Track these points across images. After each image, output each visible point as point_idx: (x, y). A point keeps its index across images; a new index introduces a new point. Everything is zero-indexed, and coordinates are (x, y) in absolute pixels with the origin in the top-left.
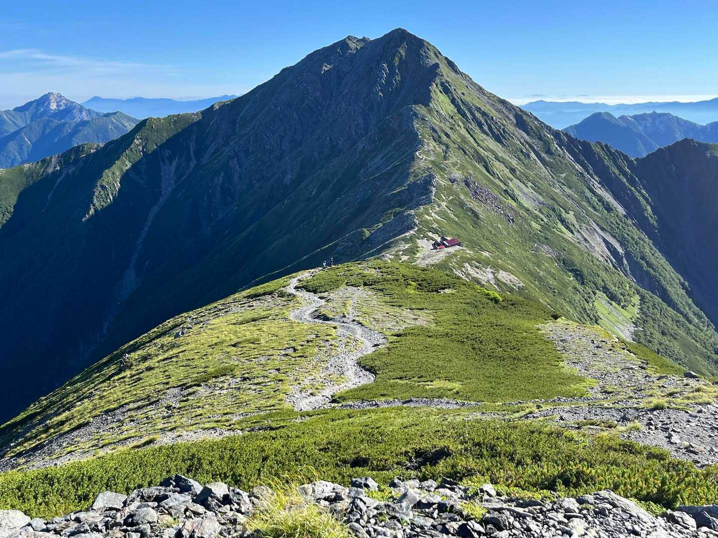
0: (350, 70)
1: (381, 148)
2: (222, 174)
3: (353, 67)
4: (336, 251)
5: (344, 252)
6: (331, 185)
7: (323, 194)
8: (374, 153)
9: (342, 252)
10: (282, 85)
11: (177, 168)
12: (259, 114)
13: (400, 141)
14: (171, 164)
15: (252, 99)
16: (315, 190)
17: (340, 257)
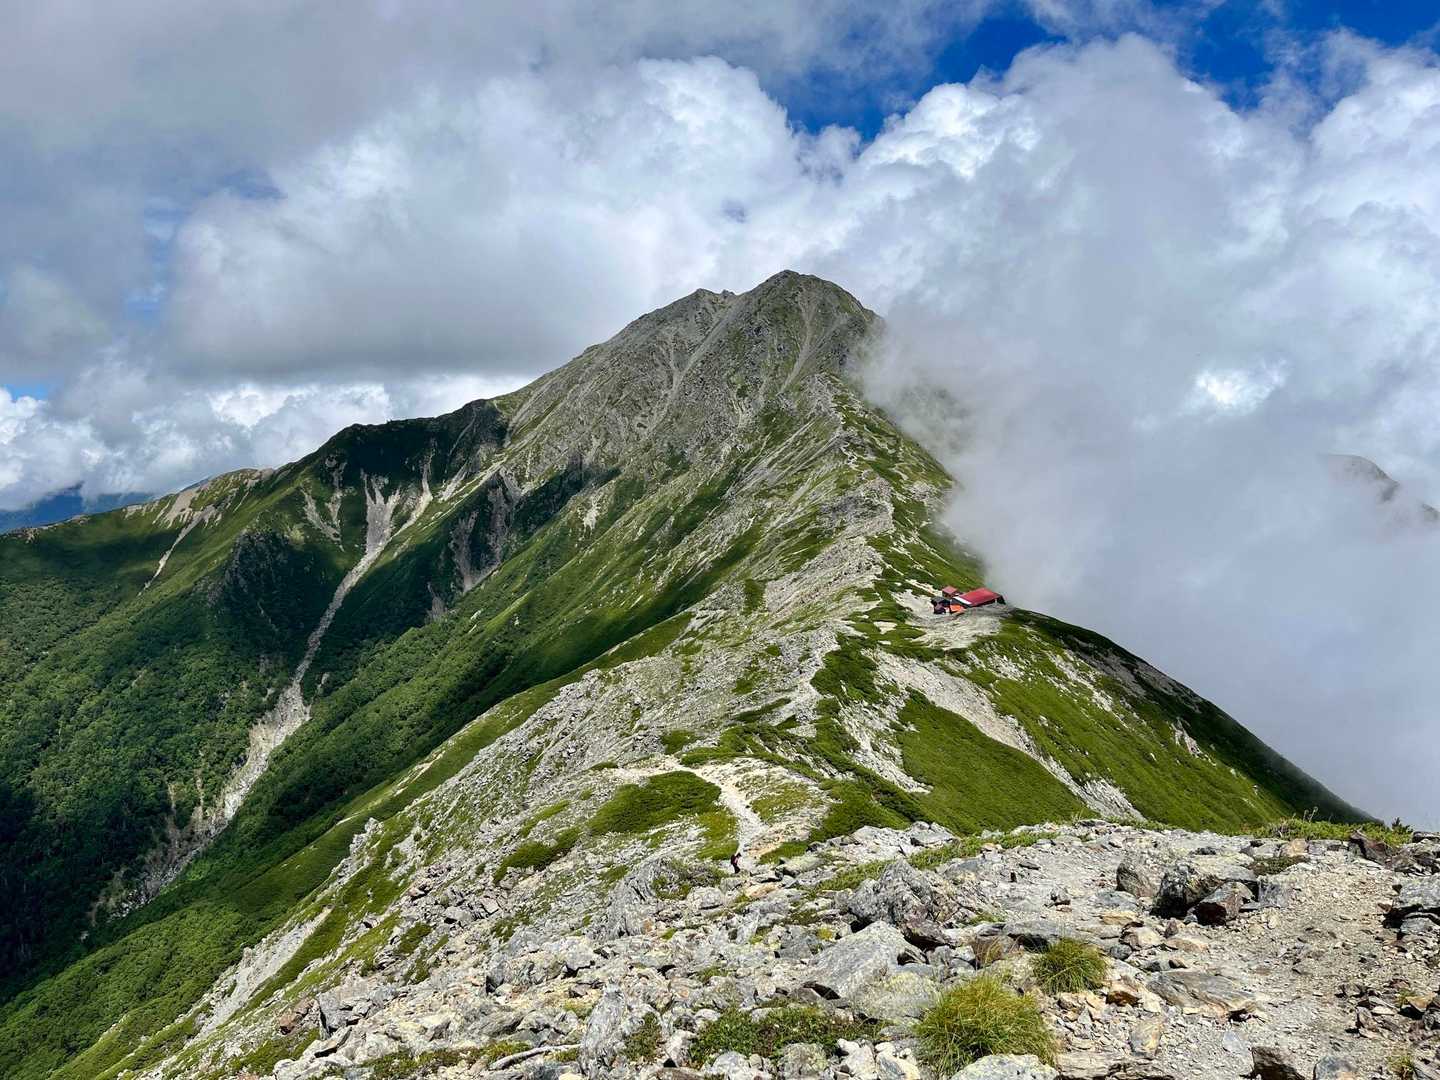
0: (702, 341)
1: (766, 447)
2: (475, 515)
3: (707, 336)
4: (689, 629)
5: (707, 632)
6: (672, 519)
7: (656, 535)
8: (753, 459)
9: (701, 631)
10: (587, 371)
11: (397, 509)
12: (544, 417)
13: (803, 433)
14: (386, 501)
15: (535, 395)
16: (641, 528)
17: (697, 643)
